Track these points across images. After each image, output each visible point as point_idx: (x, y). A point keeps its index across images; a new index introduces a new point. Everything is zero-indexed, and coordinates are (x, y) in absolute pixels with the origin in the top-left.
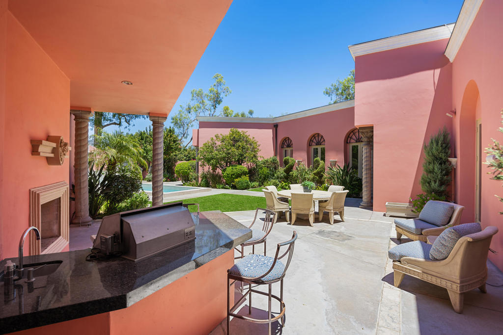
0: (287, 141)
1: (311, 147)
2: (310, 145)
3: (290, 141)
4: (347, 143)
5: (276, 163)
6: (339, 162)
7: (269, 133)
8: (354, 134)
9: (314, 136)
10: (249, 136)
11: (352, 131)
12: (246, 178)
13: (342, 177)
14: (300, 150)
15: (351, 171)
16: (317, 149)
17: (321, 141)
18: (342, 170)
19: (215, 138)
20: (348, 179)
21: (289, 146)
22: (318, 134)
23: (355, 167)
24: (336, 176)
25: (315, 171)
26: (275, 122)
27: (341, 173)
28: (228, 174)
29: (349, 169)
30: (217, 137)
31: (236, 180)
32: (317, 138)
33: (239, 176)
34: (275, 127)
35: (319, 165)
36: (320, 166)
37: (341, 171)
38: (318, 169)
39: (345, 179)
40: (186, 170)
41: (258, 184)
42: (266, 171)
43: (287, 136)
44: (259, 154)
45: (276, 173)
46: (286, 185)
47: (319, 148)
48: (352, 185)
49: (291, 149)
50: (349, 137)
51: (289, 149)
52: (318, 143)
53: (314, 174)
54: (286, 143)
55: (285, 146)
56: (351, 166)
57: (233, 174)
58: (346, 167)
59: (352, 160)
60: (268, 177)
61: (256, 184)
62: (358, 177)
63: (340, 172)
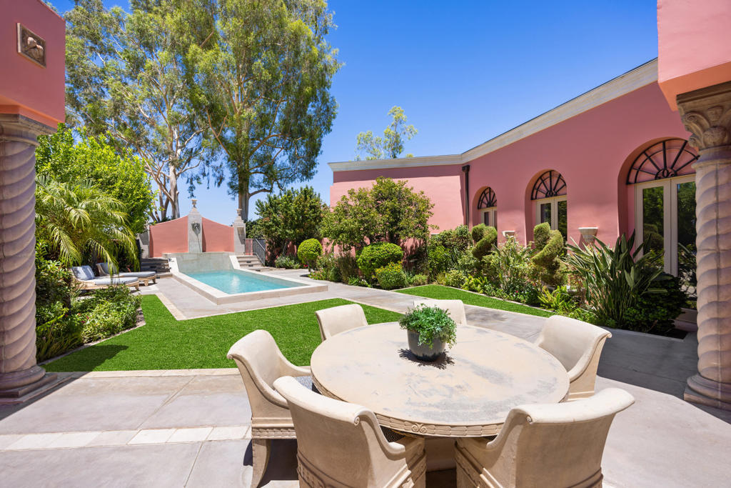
0: (488, 195)
1: (534, 202)
2: (532, 199)
3: (492, 194)
4: (628, 183)
5: (465, 238)
6: (603, 232)
7: (455, 182)
8: (649, 158)
9: (541, 178)
10: (412, 189)
11: (644, 152)
12: (397, 268)
13: (612, 272)
14: (510, 208)
15: (640, 256)
16: (549, 206)
17: (558, 188)
18: (611, 253)
19: (348, 196)
20: (631, 278)
21: (491, 204)
22: (551, 172)
23: (654, 244)
24: (592, 270)
25: (538, 255)
26: (464, 161)
27: (609, 261)
28: (364, 260)
29: (633, 251)
30: (351, 193)
31: (378, 270)
32: (548, 181)
33: (384, 262)
34: (466, 169)
35: (546, 239)
36: (549, 243)
37: (607, 256)
38: (545, 251)
39: (622, 278)
40: (312, 252)
41: (424, 277)
42: (441, 252)
43: (487, 185)
44: (430, 222)
45: (460, 258)
46: (477, 284)
47: (554, 202)
48: (646, 296)
49: (494, 209)
50: (632, 167)
51: (491, 211)
52: (551, 193)
53: (535, 261)
54: (485, 200)
55: (484, 205)
56: (639, 240)
57: (373, 260)
58: (624, 247)
59: (645, 228)
60: (446, 265)
61: (420, 277)
62: (663, 274)
63: (603, 258)
